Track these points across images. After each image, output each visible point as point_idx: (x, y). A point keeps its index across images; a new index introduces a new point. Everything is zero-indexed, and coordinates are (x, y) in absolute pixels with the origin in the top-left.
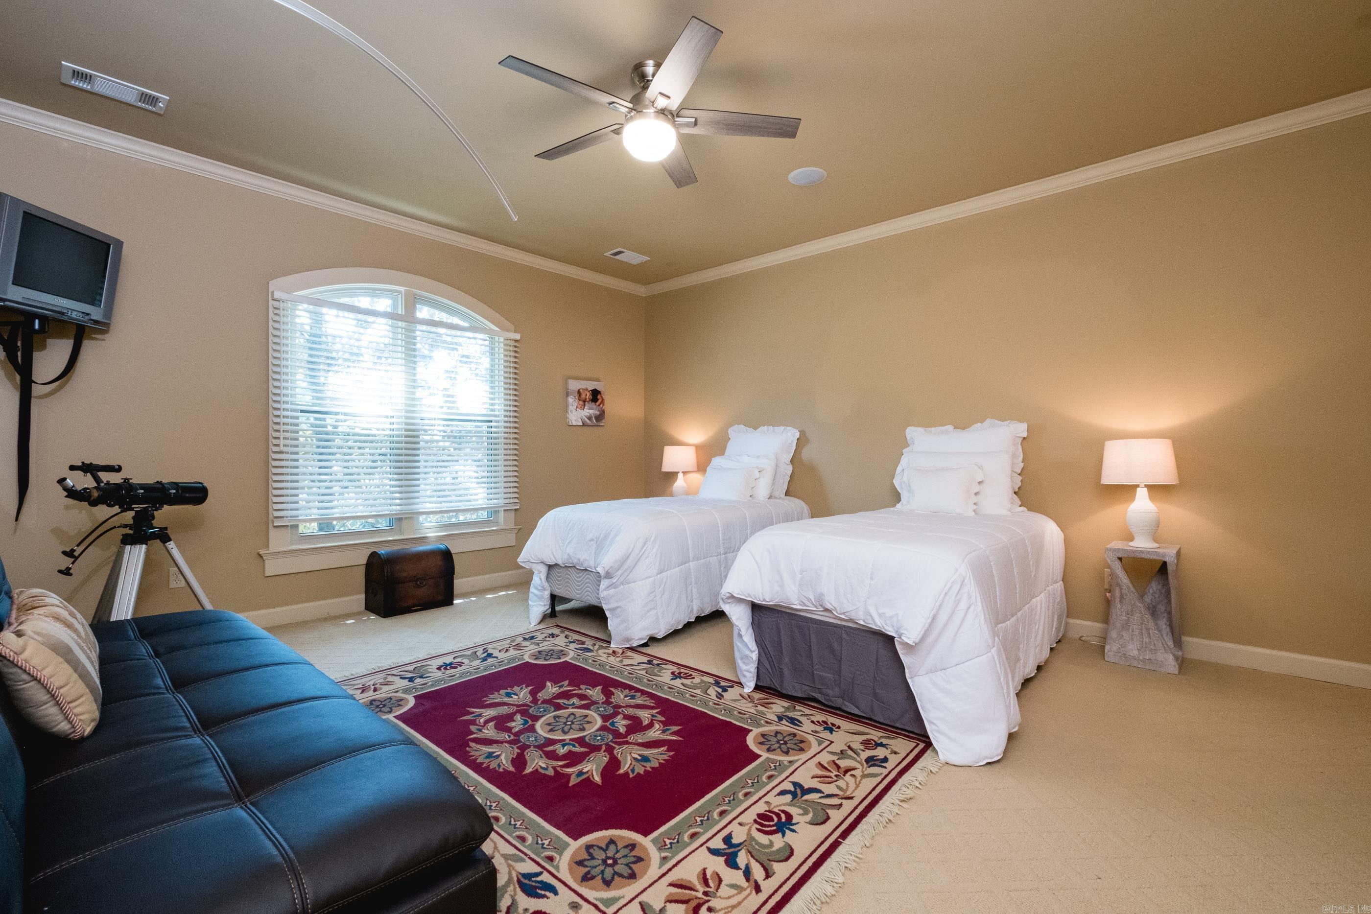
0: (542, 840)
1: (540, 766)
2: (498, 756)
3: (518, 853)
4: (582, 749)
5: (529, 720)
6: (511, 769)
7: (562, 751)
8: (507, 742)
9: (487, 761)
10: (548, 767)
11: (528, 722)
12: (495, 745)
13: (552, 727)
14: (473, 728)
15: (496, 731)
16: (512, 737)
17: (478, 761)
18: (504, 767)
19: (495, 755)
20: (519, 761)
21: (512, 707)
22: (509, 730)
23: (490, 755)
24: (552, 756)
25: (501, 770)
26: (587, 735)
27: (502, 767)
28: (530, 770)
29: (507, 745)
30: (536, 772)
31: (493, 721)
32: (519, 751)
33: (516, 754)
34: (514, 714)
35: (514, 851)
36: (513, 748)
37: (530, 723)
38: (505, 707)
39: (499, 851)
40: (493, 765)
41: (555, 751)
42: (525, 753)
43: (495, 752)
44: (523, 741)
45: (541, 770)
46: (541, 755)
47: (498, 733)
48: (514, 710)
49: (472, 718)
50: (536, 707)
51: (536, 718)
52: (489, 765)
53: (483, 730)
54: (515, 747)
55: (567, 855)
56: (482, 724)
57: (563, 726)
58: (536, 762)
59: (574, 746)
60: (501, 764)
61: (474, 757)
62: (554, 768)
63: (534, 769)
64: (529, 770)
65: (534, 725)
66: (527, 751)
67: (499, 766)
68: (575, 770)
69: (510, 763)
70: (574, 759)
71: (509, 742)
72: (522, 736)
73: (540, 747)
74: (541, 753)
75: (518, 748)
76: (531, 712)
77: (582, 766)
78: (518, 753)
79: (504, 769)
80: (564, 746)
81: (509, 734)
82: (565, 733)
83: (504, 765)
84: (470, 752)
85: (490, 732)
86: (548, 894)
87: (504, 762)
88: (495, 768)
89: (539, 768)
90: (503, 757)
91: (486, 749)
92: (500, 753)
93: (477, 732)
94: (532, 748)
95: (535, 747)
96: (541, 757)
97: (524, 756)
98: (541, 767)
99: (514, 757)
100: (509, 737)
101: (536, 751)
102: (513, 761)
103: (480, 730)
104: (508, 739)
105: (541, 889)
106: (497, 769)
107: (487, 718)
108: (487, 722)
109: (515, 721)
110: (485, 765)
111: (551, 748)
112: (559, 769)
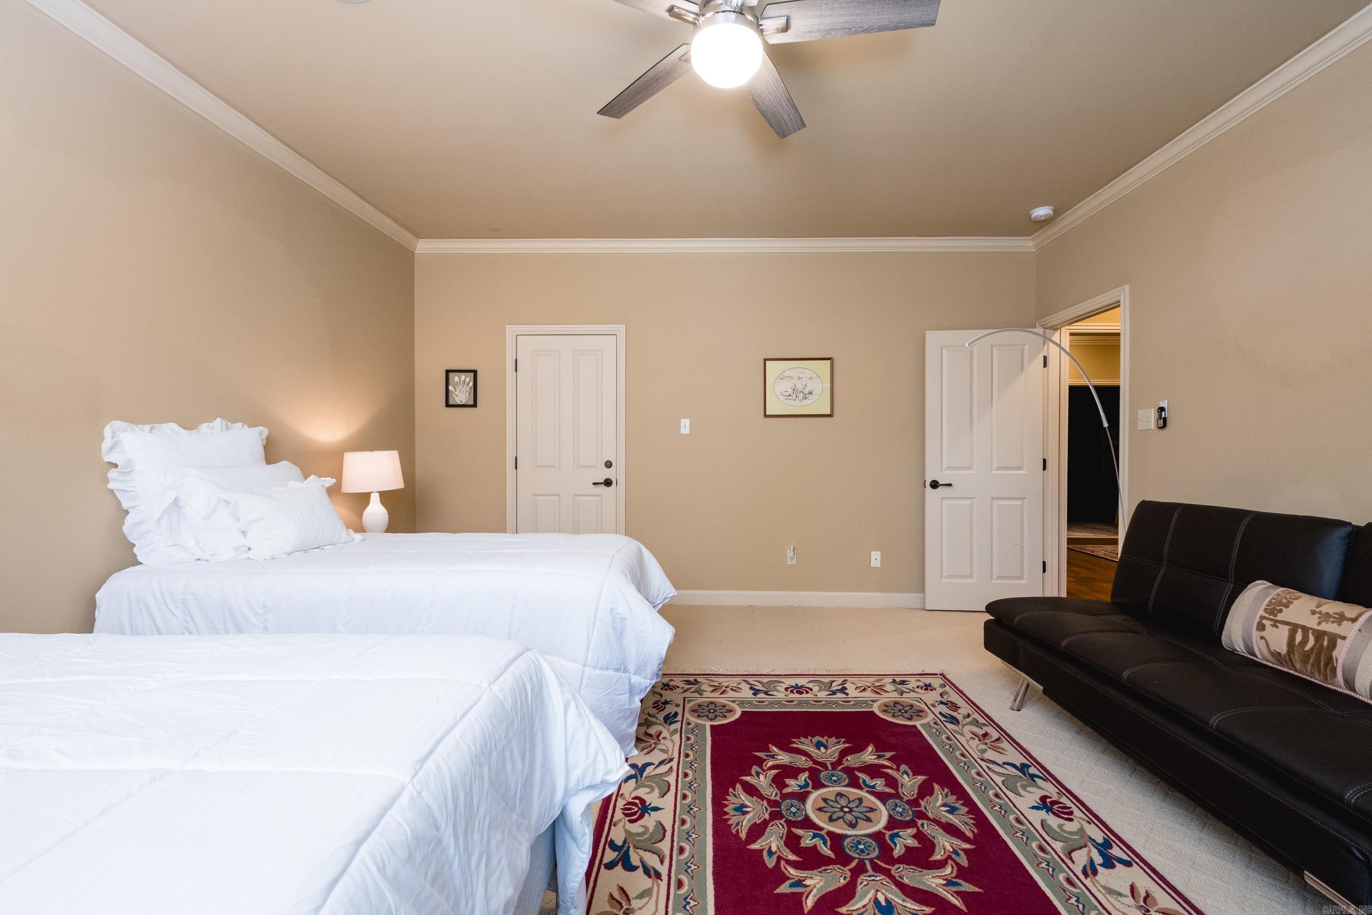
0: (936, 733)
1: (909, 778)
2: (944, 805)
3: (954, 734)
4: (860, 775)
5: (887, 838)
6: (936, 787)
7: (879, 782)
8: (928, 819)
9: (957, 805)
10: (903, 774)
11: (890, 836)
12: (943, 820)
13: (867, 814)
14: (964, 861)
15: (935, 841)
16: (920, 822)
17: (966, 809)
18: (943, 793)
19: (948, 808)
20: (925, 791)
21: (897, 876)
22: (920, 836)
23: (952, 810)
24: (892, 782)
25: (946, 790)
26: (842, 786)
27: (944, 793)
28: (919, 777)
29: (930, 815)
30: (916, 773)
31: (935, 861)
32: (920, 801)
33: (925, 800)
34: (902, 860)
35: (956, 735)
36: (925, 808)
37: (888, 833)
38: (906, 881)
39: (967, 739)
40: (952, 799)
41: (886, 785)
42: (915, 796)
43: (946, 811)
44: (910, 812)
45: (911, 773)
46: (902, 788)
47: (934, 838)
48: (897, 866)
49: (961, 881)
50: (864, 856)
51: (877, 836)
52: (956, 800)
53: (951, 850)
54: (922, 809)
55: (924, 721)
56: (950, 862)
57: (854, 809)
58: (909, 783)
59: (864, 781)
60: (944, 796)
61: (970, 816)
62: (898, 770)
63: (916, 777)
64: (921, 778)
65: (885, 828)
66: (913, 798)
67: (947, 795)
68: (882, 762)
69: (935, 792)
70: (874, 771)
71: (927, 818)
72: (908, 818)
73: (897, 796)
74: (900, 789)
75: (920, 806)
76: (877, 850)
77: (874, 762)
78: (923, 800)
79: (943, 790)
80: (874, 787)
81: (921, 828)
82: (861, 800)
83: (941, 794)
84: (973, 824)
85: (944, 844)
86: (945, 714)
87: (940, 796)
88: (951, 795)
89: (911, 776)
90: (940, 802)
91: (954, 819)
92: (941, 808)
93: (960, 851)
94: (906, 798)
95: (901, 799)
96: (902, 785)
97: (917, 794)
98: (908, 775)
99: (928, 797)
100: (922, 825)
101: (903, 794)
102: (931, 792)
103: (955, 852)
104: (925, 822)
105: (948, 717)
106: (949, 794)
107: (938, 873)
108: (941, 865)
109: (906, 846)
110: (961, 802)
111: (888, 790)
112: (895, 767)
